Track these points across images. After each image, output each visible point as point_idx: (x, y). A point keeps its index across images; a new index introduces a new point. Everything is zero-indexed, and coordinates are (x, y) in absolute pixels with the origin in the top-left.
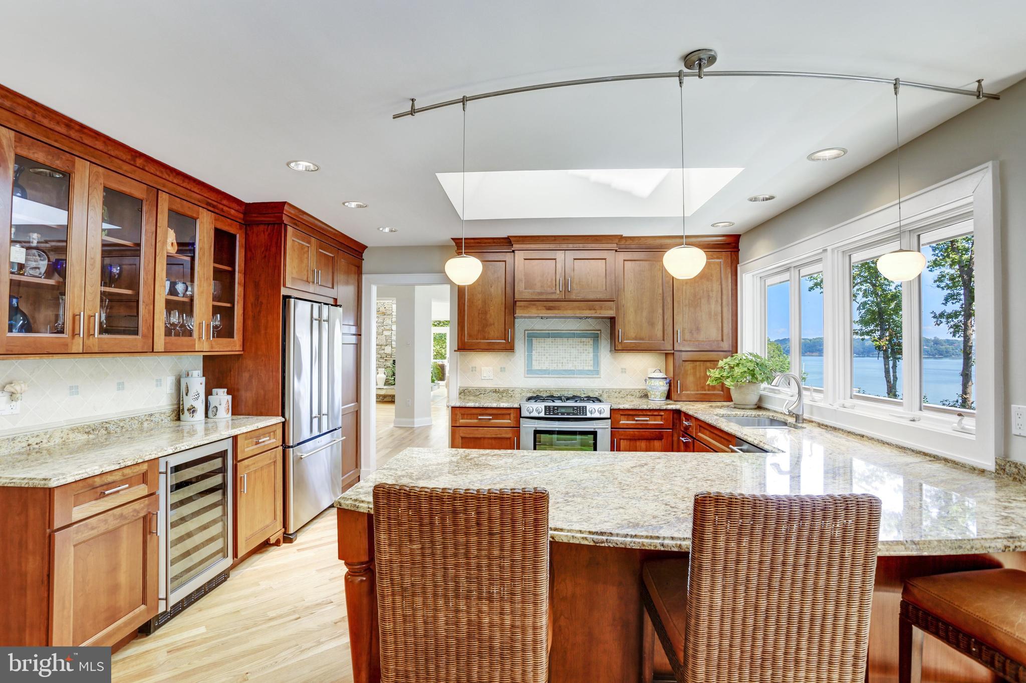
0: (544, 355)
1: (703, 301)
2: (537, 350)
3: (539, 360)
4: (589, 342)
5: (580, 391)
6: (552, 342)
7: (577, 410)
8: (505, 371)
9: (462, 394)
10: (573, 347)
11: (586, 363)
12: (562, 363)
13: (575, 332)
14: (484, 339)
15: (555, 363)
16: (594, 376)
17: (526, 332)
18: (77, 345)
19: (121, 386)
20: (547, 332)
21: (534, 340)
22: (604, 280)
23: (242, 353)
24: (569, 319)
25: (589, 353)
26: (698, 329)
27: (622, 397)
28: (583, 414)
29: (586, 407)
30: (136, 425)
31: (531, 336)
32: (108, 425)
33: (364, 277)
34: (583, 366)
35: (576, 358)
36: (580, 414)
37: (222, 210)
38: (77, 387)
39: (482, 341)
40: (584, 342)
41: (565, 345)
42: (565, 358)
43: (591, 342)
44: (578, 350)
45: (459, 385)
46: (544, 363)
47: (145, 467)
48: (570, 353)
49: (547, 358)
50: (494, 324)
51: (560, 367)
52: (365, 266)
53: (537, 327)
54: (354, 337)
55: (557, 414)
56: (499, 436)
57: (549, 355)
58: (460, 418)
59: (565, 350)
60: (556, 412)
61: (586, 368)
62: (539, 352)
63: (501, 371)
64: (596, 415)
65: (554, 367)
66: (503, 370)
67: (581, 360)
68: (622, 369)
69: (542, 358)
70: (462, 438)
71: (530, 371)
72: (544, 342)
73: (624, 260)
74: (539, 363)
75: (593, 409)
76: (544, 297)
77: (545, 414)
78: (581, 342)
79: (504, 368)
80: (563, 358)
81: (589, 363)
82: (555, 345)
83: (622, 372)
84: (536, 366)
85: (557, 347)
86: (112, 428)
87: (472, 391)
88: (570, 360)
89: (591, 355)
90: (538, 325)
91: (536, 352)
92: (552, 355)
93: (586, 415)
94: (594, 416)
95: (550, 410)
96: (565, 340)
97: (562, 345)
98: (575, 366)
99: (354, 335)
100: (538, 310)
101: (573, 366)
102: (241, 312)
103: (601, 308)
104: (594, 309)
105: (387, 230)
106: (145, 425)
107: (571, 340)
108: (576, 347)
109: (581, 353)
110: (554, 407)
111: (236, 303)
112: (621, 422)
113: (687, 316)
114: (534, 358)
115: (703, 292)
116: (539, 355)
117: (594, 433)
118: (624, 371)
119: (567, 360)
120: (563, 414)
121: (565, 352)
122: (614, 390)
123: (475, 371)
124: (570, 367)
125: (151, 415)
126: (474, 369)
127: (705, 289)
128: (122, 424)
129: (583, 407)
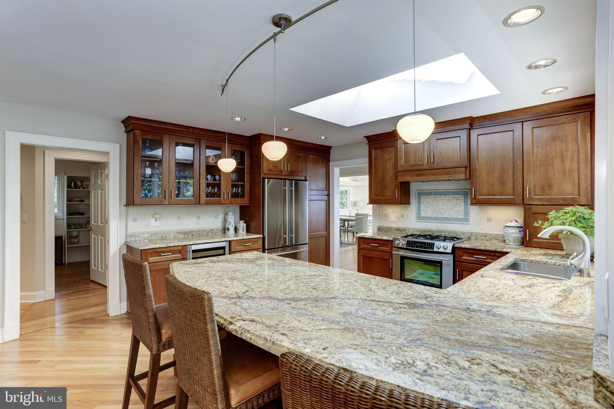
0: (429, 207)
1: (555, 160)
2: (424, 203)
3: (425, 210)
4: (461, 198)
5: (454, 233)
6: (434, 198)
7: (427, 245)
8: (403, 217)
9: (379, 230)
10: (449, 202)
11: (459, 213)
12: (441, 213)
13: (450, 191)
14: (383, 196)
15: (436, 212)
16: (465, 223)
17: (417, 192)
18: (166, 202)
19: (199, 218)
20: (430, 191)
21: (422, 197)
22: (459, 152)
23: (250, 205)
24: (446, 182)
25: (461, 206)
26: (550, 186)
27: (487, 240)
28: (431, 247)
29: (434, 244)
30: (205, 233)
31: (420, 194)
32: (193, 232)
33: (331, 163)
34: (457, 215)
35: (451, 209)
36: (429, 247)
37: (236, 142)
38: (180, 217)
39: (382, 198)
40: (457, 198)
41: (443, 200)
42: (443, 209)
43: (463, 198)
44: (453, 204)
45: (377, 224)
46: (429, 212)
47: (180, 248)
48: (447, 205)
49: (431, 209)
50: (388, 187)
51: (439, 215)
52: (332, 157)
53: (425, 188)
54: (327, 196)
55: (414, 247)
56: (382, 257)
57: (432, 207)
58: (362, 244)
59: (443, 203)
60: (413, 245)
61: (459, 217)
62: (425, 205)
63: (401, 217)
64: (442, 250)
65: (435, 215)
66: (402, 216)
67: (455, 211)
68: (488, 218)
69: (427, 209)
70: (363, 256)
71: (419, 218)
72: (429, 198)
73: (478, 135)
74: (425, 212)
75: (440, 245)
76: (416, 168)
77: (406, 246)
78: (455, 198)
79: (403, 215)
80: (441, 209)
81: (461, 213)
82: (436, 200)
83: (488, 221)
84: (423, 214)
85: (438, 202)
86: (194, 234)
87: (384, 229)
88: (447, 211)
89: (463, 207)
90: (425, 186)
91: (423, 205)
92: (434, 207)
93: (433, 249)
94: (440, 250)
95: (409, 243)
96: (443, 196)
97: (441, 200)
98: (451, 215)
99: (326, 195)
100: (411, 177)
101: (449, 215)
102: (249, 186)
103: (455, 173)
104: (450, 174)
105: (323, 138)
106: (210, 234)
107: (447, 197)
108: (451, 202)
109: (455, 206)
110: (413, 241)
111: (246, 182)
112: (463, 257)
113: (538, 175)
114: (422, 209)
115: (556, 153)
116: (425, 207)
117: (440, 263)
118: (489, 220)
119: (445, 211)
120: (417, 247)
121: (443, 205)
122: (481, 234)
123: (387, 216)
124: (447, 215)
125: (212, 230)
126: (386, 215)
127: (558, 150)
128: (199, 232)
129: (432, 243)
